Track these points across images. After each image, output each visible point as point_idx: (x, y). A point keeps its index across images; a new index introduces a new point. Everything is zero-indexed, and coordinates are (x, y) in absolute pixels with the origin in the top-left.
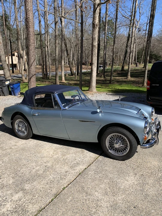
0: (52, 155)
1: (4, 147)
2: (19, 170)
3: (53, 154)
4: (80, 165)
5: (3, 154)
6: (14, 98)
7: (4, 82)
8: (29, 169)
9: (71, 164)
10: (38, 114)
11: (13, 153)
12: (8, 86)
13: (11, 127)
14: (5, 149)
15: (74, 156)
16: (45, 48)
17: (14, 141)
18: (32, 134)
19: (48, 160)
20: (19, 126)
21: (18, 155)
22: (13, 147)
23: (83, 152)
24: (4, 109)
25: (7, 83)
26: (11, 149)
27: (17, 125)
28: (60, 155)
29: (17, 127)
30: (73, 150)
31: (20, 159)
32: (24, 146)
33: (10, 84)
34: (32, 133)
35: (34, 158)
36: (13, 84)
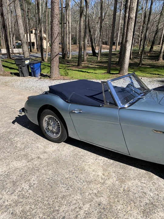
0: (102, 179)
1: (30, 154)
2: (57, 208)
3: (103, 177)
4: (159, 210)
5: (29, 168)
6: (35, 80)
7: (23, 60)
8: (73, 208)
9: (142, 204)
10: (78, 112)
11: (43, 167)
12: (28, 66)
13: (37, 123)
14: (30, 158)
15: (139, 184)
16: (66, 23)
17: (42, 144)
18: (66, 137)
19: (99, 189)
20: (48, 124)
21: (50, 172)
22: (42, 156)
23: (151, 178)
24: (28, 98)
25: (27, 62)
26: (39, 160)
27: (46, 122)
28: (115, 179)
29: (46, 124)
30: (133, 171)
31: (56, 182)
32: (57, 155)
33: (30, 64)
34: (67, 135)
35: (76, 183)
36: (34, 64)
